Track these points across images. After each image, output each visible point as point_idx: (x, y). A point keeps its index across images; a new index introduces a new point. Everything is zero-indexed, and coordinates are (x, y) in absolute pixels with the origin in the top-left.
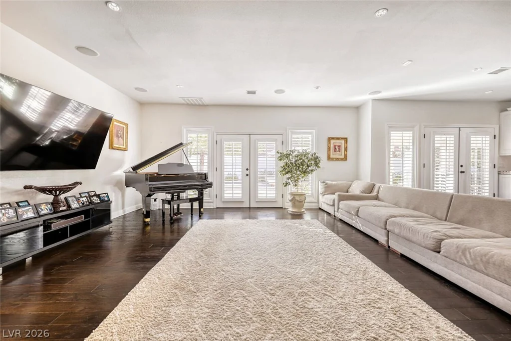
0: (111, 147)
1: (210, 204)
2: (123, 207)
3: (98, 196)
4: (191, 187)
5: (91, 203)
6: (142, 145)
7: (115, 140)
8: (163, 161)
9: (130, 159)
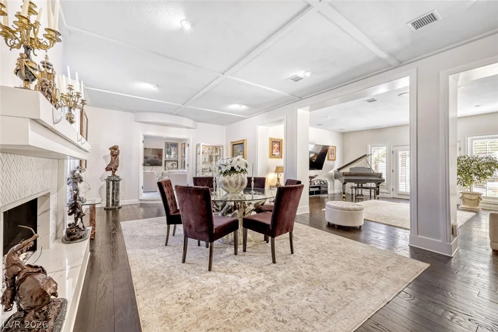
0: (328, 159)
1: (388, 194)
2: (333, 190)
3: (323, 181)
4: (371, 181)
5: (321, 184)
6: (344, 155)
7: (330, 156)
8: (353, 166)
9: (337, 165)
